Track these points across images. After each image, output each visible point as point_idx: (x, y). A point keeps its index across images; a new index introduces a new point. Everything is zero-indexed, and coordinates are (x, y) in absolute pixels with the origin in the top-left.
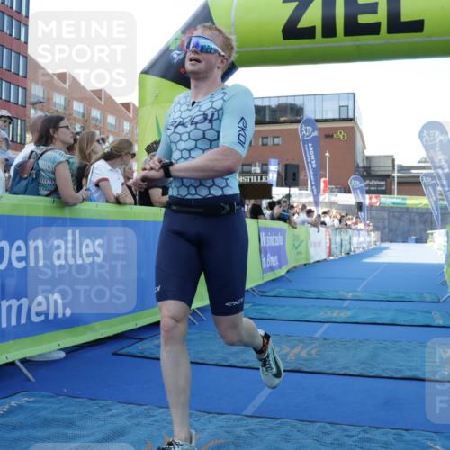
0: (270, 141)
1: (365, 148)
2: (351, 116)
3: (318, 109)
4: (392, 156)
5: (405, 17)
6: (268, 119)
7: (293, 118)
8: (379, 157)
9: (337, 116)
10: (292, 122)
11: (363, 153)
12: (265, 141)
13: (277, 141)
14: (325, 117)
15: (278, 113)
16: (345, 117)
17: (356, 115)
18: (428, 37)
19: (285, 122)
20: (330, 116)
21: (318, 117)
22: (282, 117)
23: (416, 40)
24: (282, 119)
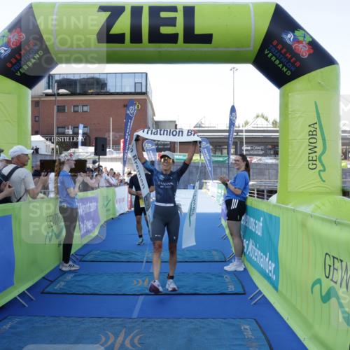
0: (80, 109)
1: (154, 115)
2: (144, 90)
3: (118, 84)
4: (175, 122)
5: (197, 31)
6: (78, 91)
7: (98, 91)
8: (165, 122)
9: (133, 91)
10: (98, 94)
11: (153, 119)
12: (76, 109)
13: (85, 109)
14: (123, 91)
15: (87, 86)
16: (140, 91)
17: (148, 90)
18: (216, 47)
19: (92, 94)
20: (127, 90)
21: (118, 91)
22: (90, 90)
23: (206, 49)
24: (89, 91)
